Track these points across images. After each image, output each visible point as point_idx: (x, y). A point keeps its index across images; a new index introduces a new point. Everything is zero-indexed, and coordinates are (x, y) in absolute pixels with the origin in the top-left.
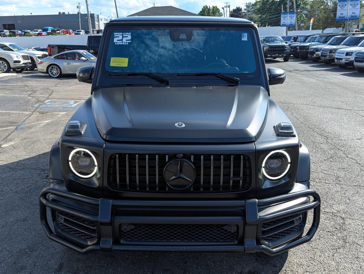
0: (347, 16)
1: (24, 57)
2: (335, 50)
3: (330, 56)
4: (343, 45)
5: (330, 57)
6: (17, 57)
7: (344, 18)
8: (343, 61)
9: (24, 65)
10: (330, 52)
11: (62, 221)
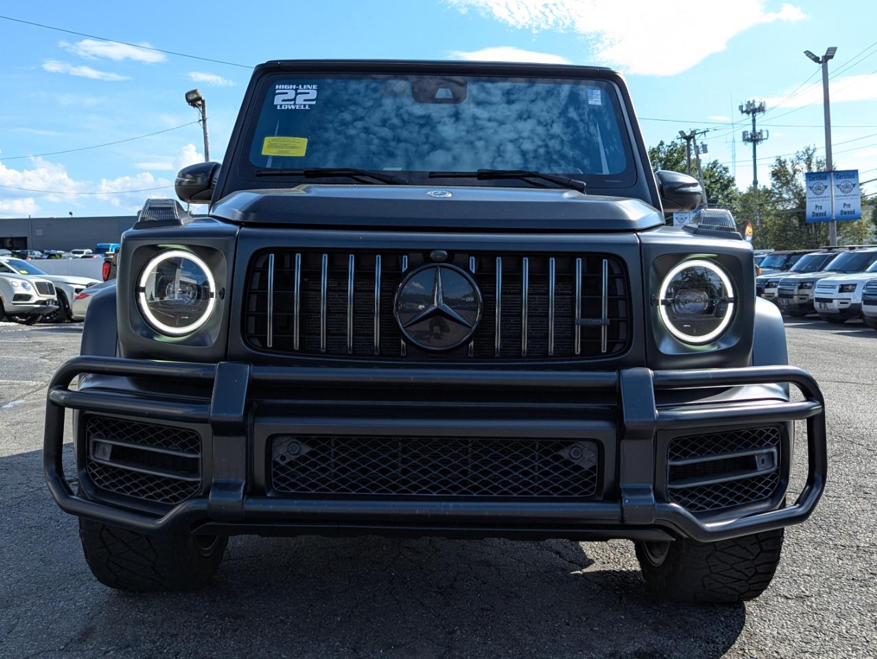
0: (832, 212)
1: (42, 288)
2: (813, 283)
3: (802, 297)
4: (830, 270)
5: (801, 299)
6: (24, 285)
7: (825, 215)
8: (836, 305)
9: (38, 306)
10: (800, 288)
11: (105, 461)
